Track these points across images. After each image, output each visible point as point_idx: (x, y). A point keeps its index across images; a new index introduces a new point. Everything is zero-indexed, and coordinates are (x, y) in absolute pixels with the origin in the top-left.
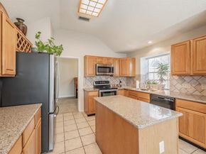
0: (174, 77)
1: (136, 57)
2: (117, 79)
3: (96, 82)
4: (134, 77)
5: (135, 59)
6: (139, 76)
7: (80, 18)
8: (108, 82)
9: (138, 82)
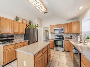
2: (69, 35)
3: (56, 36)
8: (62, 36)
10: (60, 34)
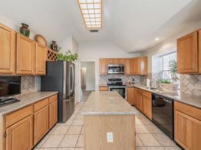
0: (186, 75)
1: (149, 56)
2: (130, 78)
3: (109, 80)
4: (147, 75)
5: (147, 57)
6: (151, 74)
7: (91, 31)
8: (121, 80)
9: (148, 81)
10: (117, 77)
